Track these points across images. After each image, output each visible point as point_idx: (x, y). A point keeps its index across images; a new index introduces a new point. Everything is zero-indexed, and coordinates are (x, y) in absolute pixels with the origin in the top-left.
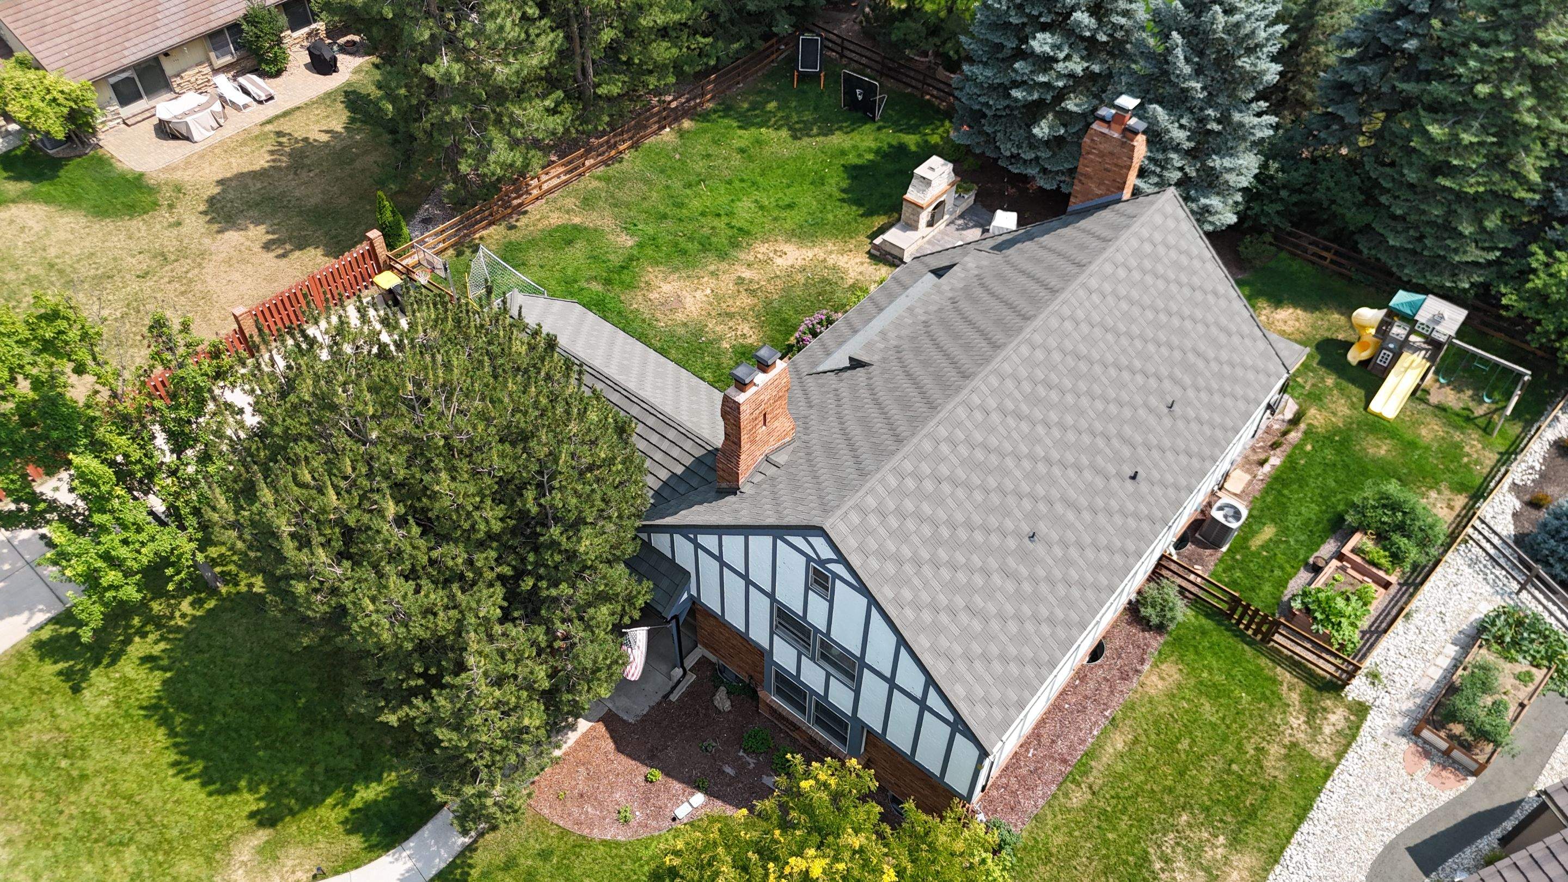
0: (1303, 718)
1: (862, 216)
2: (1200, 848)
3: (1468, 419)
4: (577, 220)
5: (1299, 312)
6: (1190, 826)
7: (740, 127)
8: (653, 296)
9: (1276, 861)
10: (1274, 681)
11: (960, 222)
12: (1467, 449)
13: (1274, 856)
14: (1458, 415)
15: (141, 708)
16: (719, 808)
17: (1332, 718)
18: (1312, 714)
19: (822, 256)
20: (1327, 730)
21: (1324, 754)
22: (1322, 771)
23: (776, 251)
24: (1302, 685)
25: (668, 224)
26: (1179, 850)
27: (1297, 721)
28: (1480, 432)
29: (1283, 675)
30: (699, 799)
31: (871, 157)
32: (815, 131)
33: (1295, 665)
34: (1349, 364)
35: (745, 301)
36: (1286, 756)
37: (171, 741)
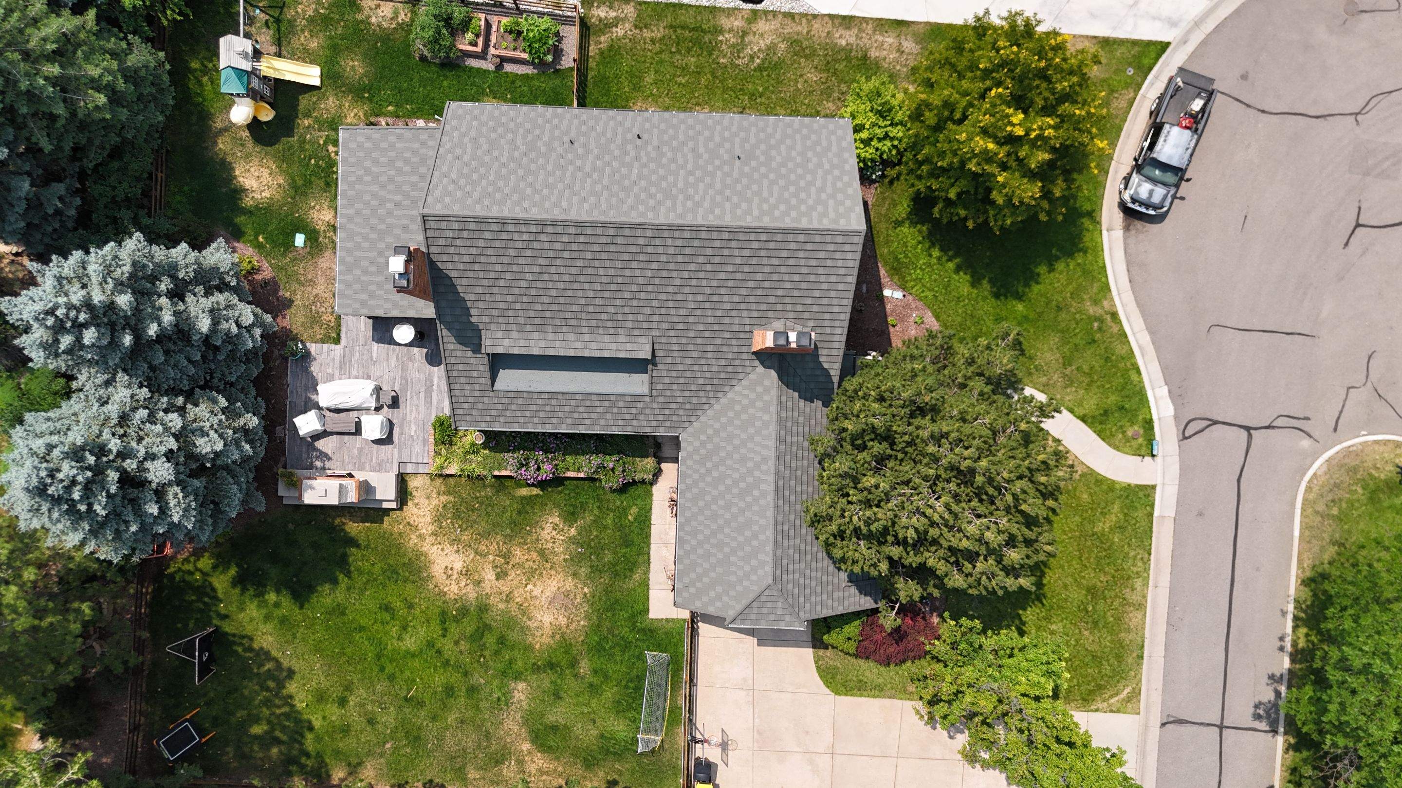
0: (614, 29)
1: (358, 546)
2: (733, 46)
3: (278, 21)
4: (526, 746)
5: (237, 173)
6: (724, 56)
7: (311, 728)
8: (563, 621)
9: (715, 7)
10: (602, 53)
11: (318, 464)
12: (310, 13)
13: (713, 10)
14: (279, 29)
15: (1043, 605)
16: (885, 280)
17: (603, 15)
18: (607, 25)
19: (430, 539)
20: (613, 14)
21: (632, 9)
22: (644, 7)
23: (449, 577)
24: (592, 38)
25: (478, 679)
26: (742, 55)
27: (619, 31)
28: (285, 9)
29: (593, 50)
30: (887, 293)
31: (272, 597)
32: (269, 666)
33: (583, 47)
34: (275, 117)
35: (519, 554)
36: (646, 27)
37: (1047, 570)
